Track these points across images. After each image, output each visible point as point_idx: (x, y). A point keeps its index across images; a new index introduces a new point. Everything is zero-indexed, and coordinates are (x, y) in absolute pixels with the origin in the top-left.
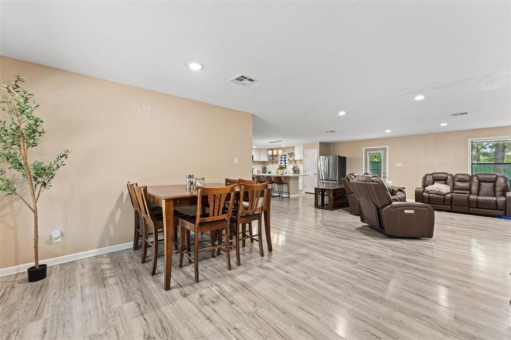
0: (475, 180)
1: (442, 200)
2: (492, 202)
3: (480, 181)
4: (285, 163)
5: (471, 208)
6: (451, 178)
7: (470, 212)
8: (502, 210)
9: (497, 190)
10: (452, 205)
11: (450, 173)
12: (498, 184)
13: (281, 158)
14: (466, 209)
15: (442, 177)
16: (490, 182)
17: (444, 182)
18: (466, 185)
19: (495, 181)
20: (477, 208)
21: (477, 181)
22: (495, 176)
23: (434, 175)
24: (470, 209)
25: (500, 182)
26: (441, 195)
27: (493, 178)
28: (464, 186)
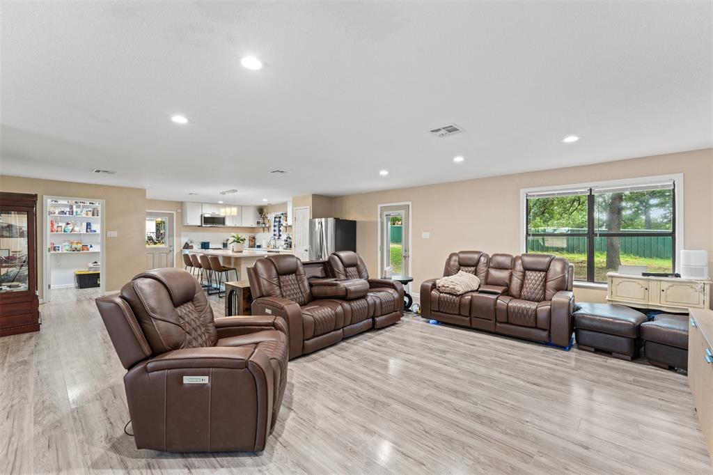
0: (519, 267)
1: (457, 305)
2: (530, 313)
3: (526, 269)
4: (280, 231)
5: (500, 323)
6: (486, 260)
7: (497, 330)
8: (545, 330)
9: (547, 287)
10: (472, 315)
11: (484, 251)
12: (551, 274)
13: (275, 221)
14: (490, 325)
15: (471, 259)
16: (540, 271)
17: (473, 269)
18: (504, 275)
19: (546, 270)
20: (507, 323)
21: (522, 268)
22: (548, 259)
23: (461, 255)
24: (498, 324)
25: (555, 270)
26: (457, 296)
27: (543, 263)
28: (500, 278)
